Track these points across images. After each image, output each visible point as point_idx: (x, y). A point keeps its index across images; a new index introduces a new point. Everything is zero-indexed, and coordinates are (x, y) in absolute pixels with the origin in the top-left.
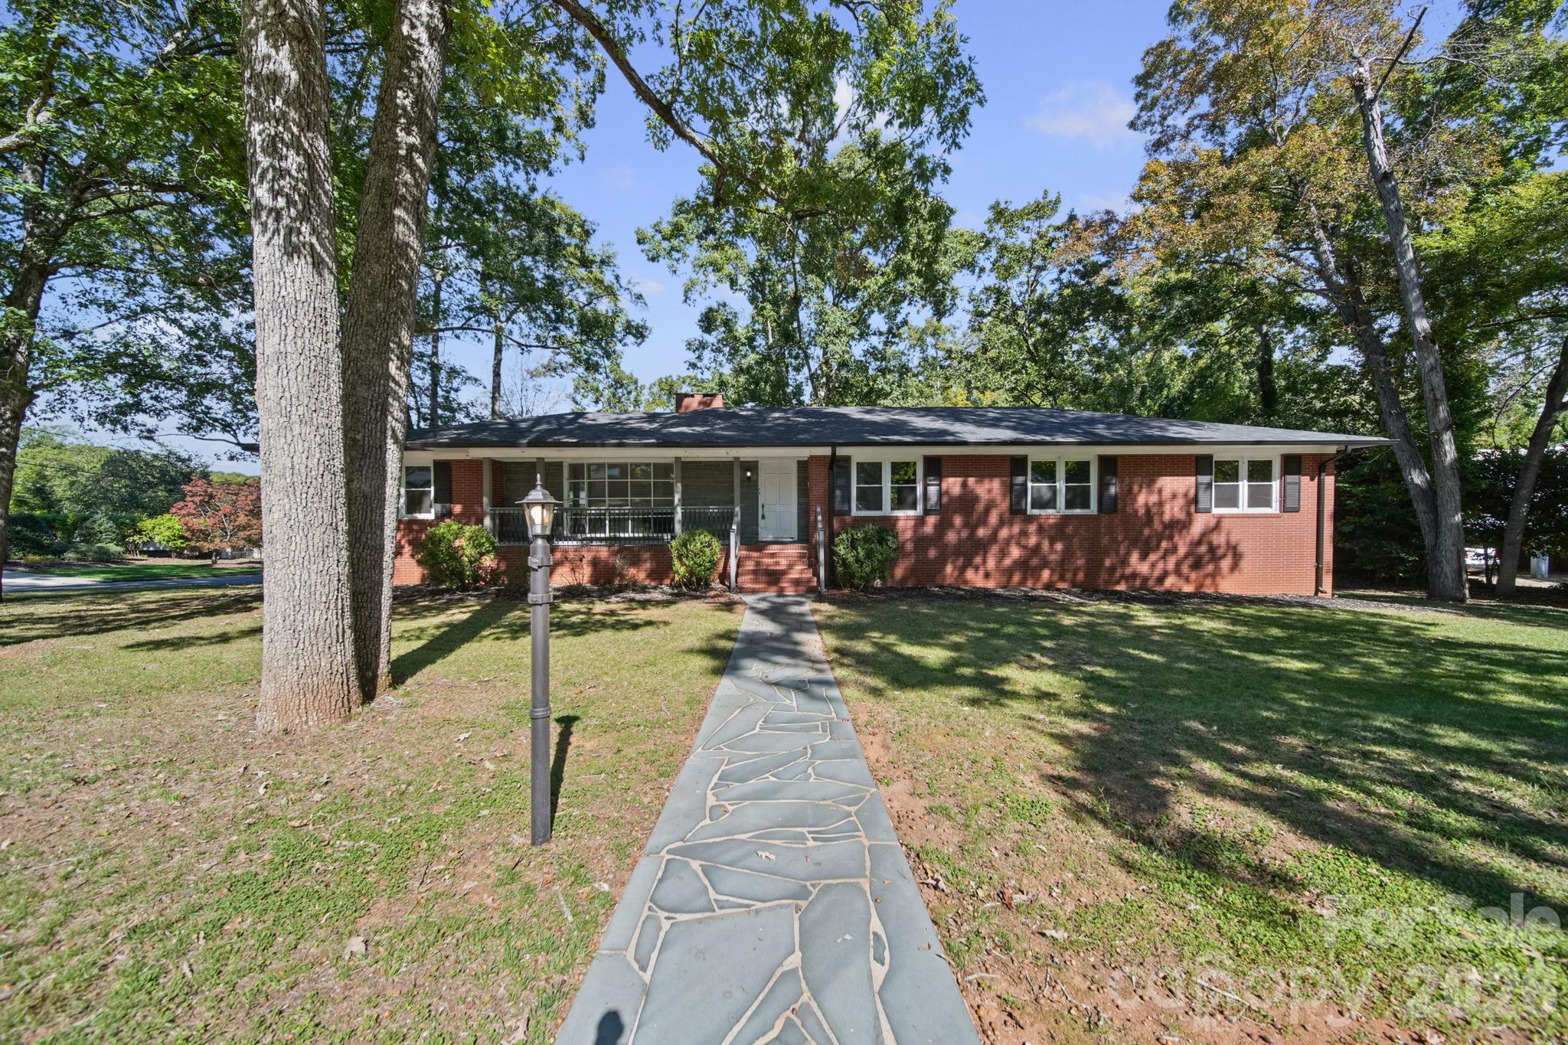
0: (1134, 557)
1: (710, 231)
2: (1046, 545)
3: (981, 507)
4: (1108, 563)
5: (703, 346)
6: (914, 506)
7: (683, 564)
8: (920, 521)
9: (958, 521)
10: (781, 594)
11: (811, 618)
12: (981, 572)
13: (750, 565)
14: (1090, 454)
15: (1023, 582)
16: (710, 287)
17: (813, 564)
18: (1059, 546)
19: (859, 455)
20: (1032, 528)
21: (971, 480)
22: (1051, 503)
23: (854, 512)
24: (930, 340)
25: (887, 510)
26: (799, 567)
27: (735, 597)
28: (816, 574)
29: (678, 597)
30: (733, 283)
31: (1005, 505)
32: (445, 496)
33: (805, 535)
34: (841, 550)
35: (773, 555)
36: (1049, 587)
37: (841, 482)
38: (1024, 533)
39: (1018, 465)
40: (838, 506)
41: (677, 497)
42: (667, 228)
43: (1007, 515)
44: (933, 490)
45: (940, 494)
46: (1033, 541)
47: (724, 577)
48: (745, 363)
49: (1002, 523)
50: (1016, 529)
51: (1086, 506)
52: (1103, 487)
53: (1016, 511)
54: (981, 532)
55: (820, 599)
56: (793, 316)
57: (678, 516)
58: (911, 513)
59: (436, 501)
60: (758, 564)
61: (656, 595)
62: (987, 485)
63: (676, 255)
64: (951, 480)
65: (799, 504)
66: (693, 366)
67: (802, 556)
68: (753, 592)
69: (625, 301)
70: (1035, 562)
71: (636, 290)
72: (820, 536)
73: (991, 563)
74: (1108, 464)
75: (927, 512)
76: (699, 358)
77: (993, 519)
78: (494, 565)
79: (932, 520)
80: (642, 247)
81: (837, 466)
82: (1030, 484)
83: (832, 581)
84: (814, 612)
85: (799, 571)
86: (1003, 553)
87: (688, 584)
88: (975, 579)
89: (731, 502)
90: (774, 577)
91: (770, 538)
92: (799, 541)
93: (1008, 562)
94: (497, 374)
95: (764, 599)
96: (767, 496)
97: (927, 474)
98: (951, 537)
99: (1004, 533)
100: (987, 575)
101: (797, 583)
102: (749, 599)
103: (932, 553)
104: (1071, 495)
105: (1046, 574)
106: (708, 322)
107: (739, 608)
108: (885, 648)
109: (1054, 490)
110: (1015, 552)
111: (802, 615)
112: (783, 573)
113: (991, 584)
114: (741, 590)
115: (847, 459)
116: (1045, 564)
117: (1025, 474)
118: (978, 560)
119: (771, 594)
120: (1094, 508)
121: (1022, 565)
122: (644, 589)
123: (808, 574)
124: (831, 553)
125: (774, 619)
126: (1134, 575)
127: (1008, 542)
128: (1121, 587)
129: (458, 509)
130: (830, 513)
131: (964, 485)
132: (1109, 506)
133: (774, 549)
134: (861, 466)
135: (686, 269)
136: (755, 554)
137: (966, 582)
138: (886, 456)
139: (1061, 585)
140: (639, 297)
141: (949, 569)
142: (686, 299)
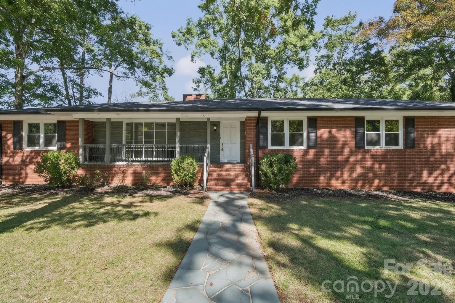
0: (425, 174)
1: (203, 33)
2: (377, 166)
3: (340, 144)
4: (410, 176)
5: (200, 81)
6: (302, 144)
7: (178, 175)
8: (306, 152)
9: (327, 152)
10: (231, 192)
11: (248, 210)
12: (340, 180)
13: (215, 175)
14: (399, 116)
15: (363, 186)
16: (202, 55)
17: (248, 176)
18: (383, 167)
19: (272, 116)
20: (368, 156)
21: (334, 130)
22: (377, 143)
23: (270, 147)
24: (294, 84)
25: (287, 146)
26: (241, 177)
27: (206, 194)
28: (250, 181)
29: (175, 193)
30: (212, 54)
31: (353, 144)
32: (62, 139)
33: (244, 159)
34: (264, 167)
35: (228, 170)
36: (378, 189)
37: (263, 130)
38: (364, 159)
39: (359, 122)
40: (261, 144)
41: (177, 140)
42: (184, 31)
43: (354, 149)
44: (312, 135)
45: (316, 137)
46: (369, 163)
47: (201, 182)
48: (217, 88)
49: (351, 153)
50: (359, 157)
51: (397, 144)
52: (407, 134)
53: (359, 146)
54: (340, 158)
55: (253, 195)
56: (238, 69)
57: (178, 150)
58: (301, 147)
59: (58, 141)
60: (219, 175)
61: (163, 192)
62: (343, 133)
63: (188, 42)
64: (322, 130)
65: (240, 143)
66: (196, 89)
67: (243, 171)
68: (216, 191)
69: (164, 58)
70: (371, 175)
71: (170, 55)
72: (252, 160)
73: (346, 176)
74: (409, 122)
75: (309, 147)
76: (198, 86)
77: (346, 151)
78: (84, 174)
79: (312, 152)
80: (174, 39)
81: (261, 122)
82: (366, 132)
83: (258, 185)
84: (251, 205)
85: (241, 179)
86: (352, 170)
87: (181, 186)
88: (336, 184)
89: (206, 142)
90: (227, 183)
91: (226, 161)
92: (240, 163)
93: (354, 175)
94: (110, 91)
95: (222, 196)
96: (224, 139)
97: (309, 126)
98: (323, 161)
99: (352, 159)
100: (344, 183)
101: (240, 186)
102: (214, 195)
103: (312, 170)
104: (388, 138)
105: (376, 182)
106: (202, 71)
107: (207, 201)
108: (306, 241)
109: (379, 135)
110: (359, 170)
111: (243, 207)
112: (233, 180)
113: (346, 187)
114: (209, 190)
115: (266, 119)
116: (375, 177)
117: (363, 127)
118: (338, 174)
119: (226, 192)
120: (401, 146)
121: (363, 177)
122: (158, 188)
123: (246, 181)
124: (257, 169)
125: (227, 211)
126: (425, 184)
127: (355, 164)
128: (419, 190)
129: (68, 145)
130: (258, 147)
131: (330, 132)
132: (410, 144)
133: (227, 166)
134: (274, 122)
135: (192, 47)
136: (218, 169)
137: (331, 186)
138: (286, 117)
139: (386, 189)
140: (171, 57)
141: (322, 178)
142: (192, 61)
